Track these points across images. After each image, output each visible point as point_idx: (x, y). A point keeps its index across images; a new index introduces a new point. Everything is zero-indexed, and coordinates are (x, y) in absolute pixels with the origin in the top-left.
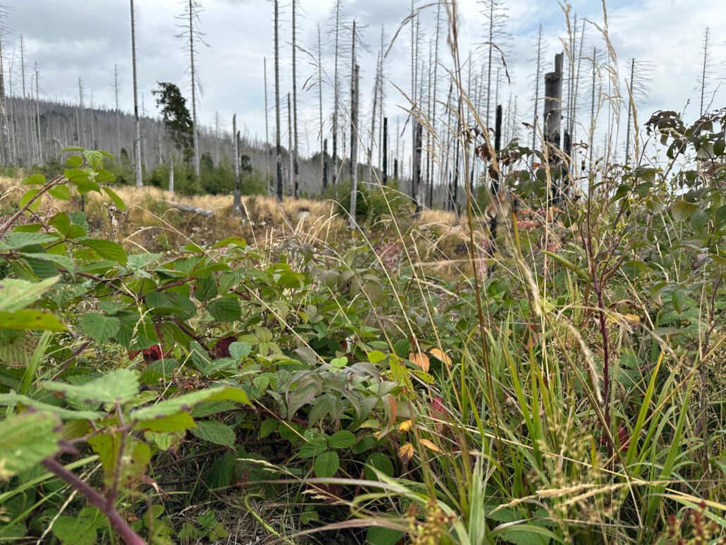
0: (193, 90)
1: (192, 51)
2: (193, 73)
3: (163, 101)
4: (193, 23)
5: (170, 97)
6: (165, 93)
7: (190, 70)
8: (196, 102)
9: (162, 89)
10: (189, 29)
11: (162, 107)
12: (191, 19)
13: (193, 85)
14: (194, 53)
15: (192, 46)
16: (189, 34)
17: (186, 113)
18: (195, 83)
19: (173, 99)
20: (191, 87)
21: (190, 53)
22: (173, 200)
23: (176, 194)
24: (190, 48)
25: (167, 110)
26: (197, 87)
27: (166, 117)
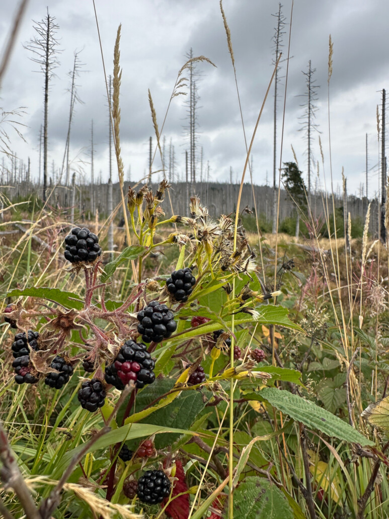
0: (309, 165)
1: (309, 138)
2: (309, 153)
3: (286, 175)
4: (311, 119)
5: (290, 171)
6: (287, 169)
7: (307, 151)
8: (311, 173)
9: (286, 167)
10: (308, 124)
11: (285, 178)
12: (309, 117)
13: (309, 162)
14: (311, 139)
15: (309, 135)
16: (307, 128)
17: (301, 181)
18: (311, 160)
19: (293, 172)
20: (307, 163)
21: (308, 140)
22: (298, 242)
23: (300, 239)
24: (307, 137)
25: (288, 180)
26: (311, 163)
27: (287, 185)
